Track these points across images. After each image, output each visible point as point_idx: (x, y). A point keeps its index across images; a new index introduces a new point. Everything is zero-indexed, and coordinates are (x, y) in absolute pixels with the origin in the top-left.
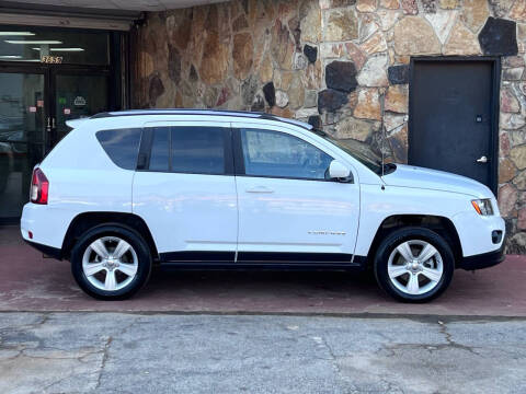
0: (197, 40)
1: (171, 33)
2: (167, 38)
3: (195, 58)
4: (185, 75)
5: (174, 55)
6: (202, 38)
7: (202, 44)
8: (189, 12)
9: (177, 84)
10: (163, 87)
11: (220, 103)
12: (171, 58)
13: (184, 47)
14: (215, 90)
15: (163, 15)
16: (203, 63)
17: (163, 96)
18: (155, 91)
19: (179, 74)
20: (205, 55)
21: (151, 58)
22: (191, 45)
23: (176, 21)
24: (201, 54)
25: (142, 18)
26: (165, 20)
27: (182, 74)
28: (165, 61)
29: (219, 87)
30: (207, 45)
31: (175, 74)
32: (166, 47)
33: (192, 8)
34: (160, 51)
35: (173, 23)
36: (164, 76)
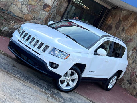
0: (129, 21)
1: (122, 16)
2: (120, 16)
3: (126, 26)
4: (120, 29)
5: (120, 22)
6: (132, 21)
7: (131, 23)
8: (131, 13)
9: (117, 30)
10: (111, 29)
11: (128, 42)
12: (118, 22)
13: (124, 21)
14: (128, 38)
15: (122, 9)
16: (128, 28)
17: (110, 31)
18: (108, 29)
19: (119, 28)
20: (130, 26)
21: (112, 19)
22: (127, 22)
23: (125, 13)
24: (129, 25)
25: (116, 7)
26: (122, 11)
27: (120, 28)
28: (116, 22)
29: (130, 38)
30: (132, 24)
31: (117, 27)
32: (118, 19)
33: (133, 12)
34: (116, 19)
35: (124, 13)
36: (113, 26)
